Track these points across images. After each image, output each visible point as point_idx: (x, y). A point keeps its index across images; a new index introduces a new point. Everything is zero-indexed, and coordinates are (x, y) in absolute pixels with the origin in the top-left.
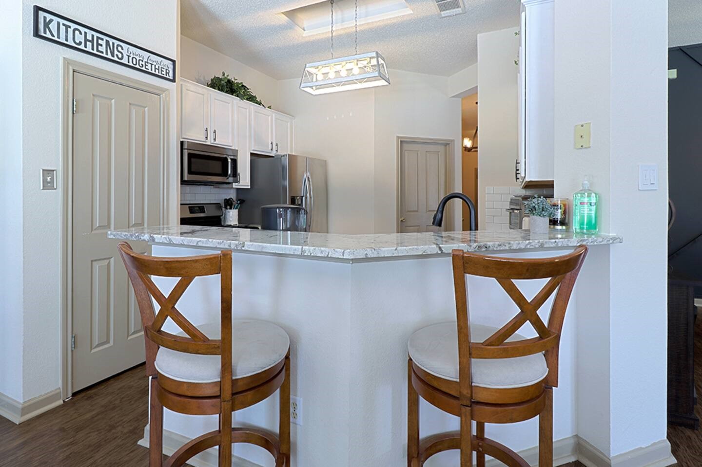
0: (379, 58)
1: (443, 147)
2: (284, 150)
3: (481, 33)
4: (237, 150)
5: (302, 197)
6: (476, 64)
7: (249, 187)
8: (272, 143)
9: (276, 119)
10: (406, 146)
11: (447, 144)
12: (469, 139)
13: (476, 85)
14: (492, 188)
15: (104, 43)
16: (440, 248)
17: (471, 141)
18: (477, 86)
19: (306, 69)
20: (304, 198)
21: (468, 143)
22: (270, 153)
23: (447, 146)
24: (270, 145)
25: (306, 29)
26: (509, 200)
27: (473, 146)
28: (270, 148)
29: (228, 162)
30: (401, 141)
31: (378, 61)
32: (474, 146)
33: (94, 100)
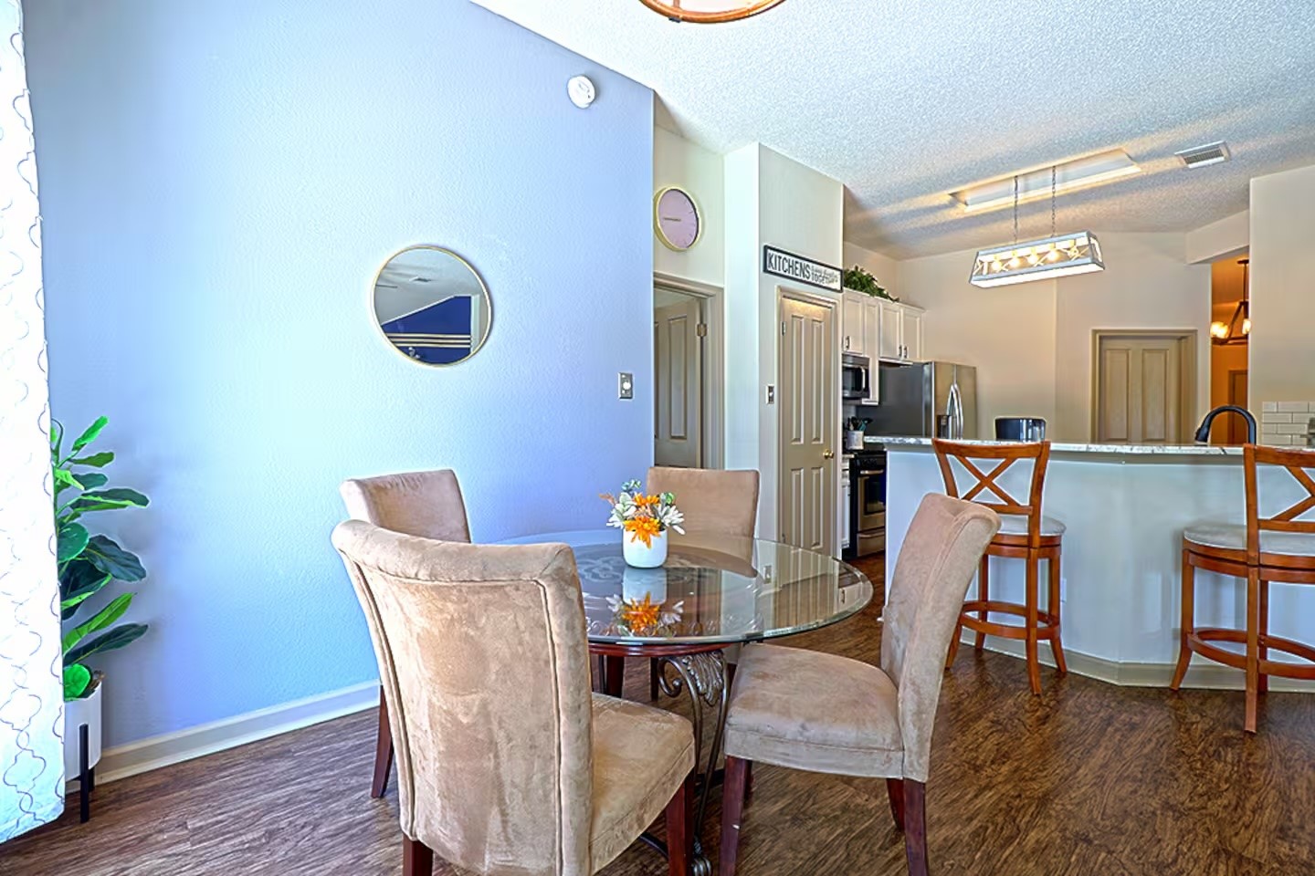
0: (1091, 239)
1: (1176, 341)
2: (917, 357)
3: (1257, 176)
4: (868, 359)
5: (948, 416)
6: (1245, 212)
7: (877, 404)
8: (900, 348)
9: (905, 315)
10: (1108, 344)
11: (1184, 339)
12: (1222, 324)
13: (1246, 245)
14: (1275, 404)
15: (798, 266)
16: (1223, 450)
17: (1226, 327)
18: (1248, 247)
19: (979, 258)
20: (950, 418)
21: (1220, 330)
22: (898, 360)
23: (1183, 341)
24: (898, 350)
25: (968, 202)
26: (1308, 422)
27: (1230, 335)
28: (898, 353)
29: (861, 373)
30: (1101, 338)
31: (1089, 240)
32: (1233, 336)
33: (792, 321)
